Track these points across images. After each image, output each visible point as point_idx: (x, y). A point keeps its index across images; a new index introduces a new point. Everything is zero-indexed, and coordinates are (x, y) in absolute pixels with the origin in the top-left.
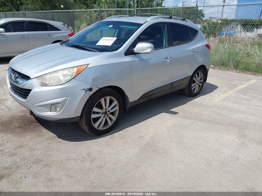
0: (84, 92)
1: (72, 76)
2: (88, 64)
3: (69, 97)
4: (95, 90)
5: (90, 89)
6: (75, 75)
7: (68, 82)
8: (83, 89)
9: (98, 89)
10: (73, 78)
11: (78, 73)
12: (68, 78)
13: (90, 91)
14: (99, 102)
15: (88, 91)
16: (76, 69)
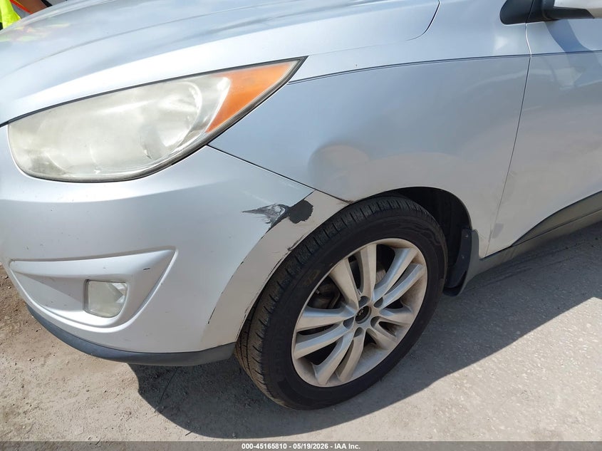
0: (262, 224)
1: (198, 127)
2: (301, 60)
3: (173, 249)
4: (323, 211)
5: (300, 211)
6: (214, 124)
7: (173, 162)
8: (261, 211)
9: (344, 205)
10: (206, 142)
11: (238, 112)
12: (175, 139)
13: (295, 220)
14: (328, 276)
15: (286, 221)
16: (223, 88)
